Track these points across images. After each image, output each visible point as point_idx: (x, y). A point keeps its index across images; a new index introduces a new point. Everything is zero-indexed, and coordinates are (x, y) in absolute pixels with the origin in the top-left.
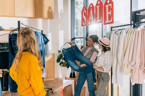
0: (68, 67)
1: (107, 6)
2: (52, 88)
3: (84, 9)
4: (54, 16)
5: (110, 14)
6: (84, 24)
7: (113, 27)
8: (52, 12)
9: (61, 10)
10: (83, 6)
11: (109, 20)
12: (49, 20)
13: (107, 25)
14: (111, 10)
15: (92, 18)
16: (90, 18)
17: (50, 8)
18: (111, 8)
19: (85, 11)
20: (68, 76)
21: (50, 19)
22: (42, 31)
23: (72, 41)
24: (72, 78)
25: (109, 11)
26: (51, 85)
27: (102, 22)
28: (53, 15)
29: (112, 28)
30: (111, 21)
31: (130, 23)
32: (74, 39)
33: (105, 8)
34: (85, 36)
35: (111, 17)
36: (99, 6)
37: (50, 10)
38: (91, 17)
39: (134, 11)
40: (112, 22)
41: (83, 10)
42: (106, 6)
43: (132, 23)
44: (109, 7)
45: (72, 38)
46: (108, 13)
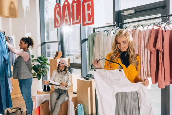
0: (39, 79)
1: (86, 4)
2: (21, 107)
3: (57, 6)
4: (18, 14)
5: (89, 13)
6: (57, 25)
7: (96, 28)
8: (15, 8)
9: (27, 7)
10: (56, 3)
11: (89, 20)
12: (10, 19)
13: (86, 26)
14: (90, 9)
15: (68, 17)
16: (65, 18)
17: (12, 3)
18: (91, 6)
19: (58, 9)
20: (41, 90)
21: (12, 18)
22: (4, 32)
23: (42, 46)
24: (47, 92)
25: (88, 10)
26: (18, 104)
27: (80, 22)
28: (17, 12)
29: (94, 29)
30: (91, 21)
31: (113, 24)
32: (45, 43)
33: (84, 6)
34: (59, 40)
35: (91, 16)
36: (76, 3)
37: (12, 6)
38: (66, 16)
39: (117, 11)
40: (93, 23)
41: (56, 8)
42: (84, 4)
43: (116, 24)
44: (89, 5)
45: (42, 43)
46: (87, 12)
